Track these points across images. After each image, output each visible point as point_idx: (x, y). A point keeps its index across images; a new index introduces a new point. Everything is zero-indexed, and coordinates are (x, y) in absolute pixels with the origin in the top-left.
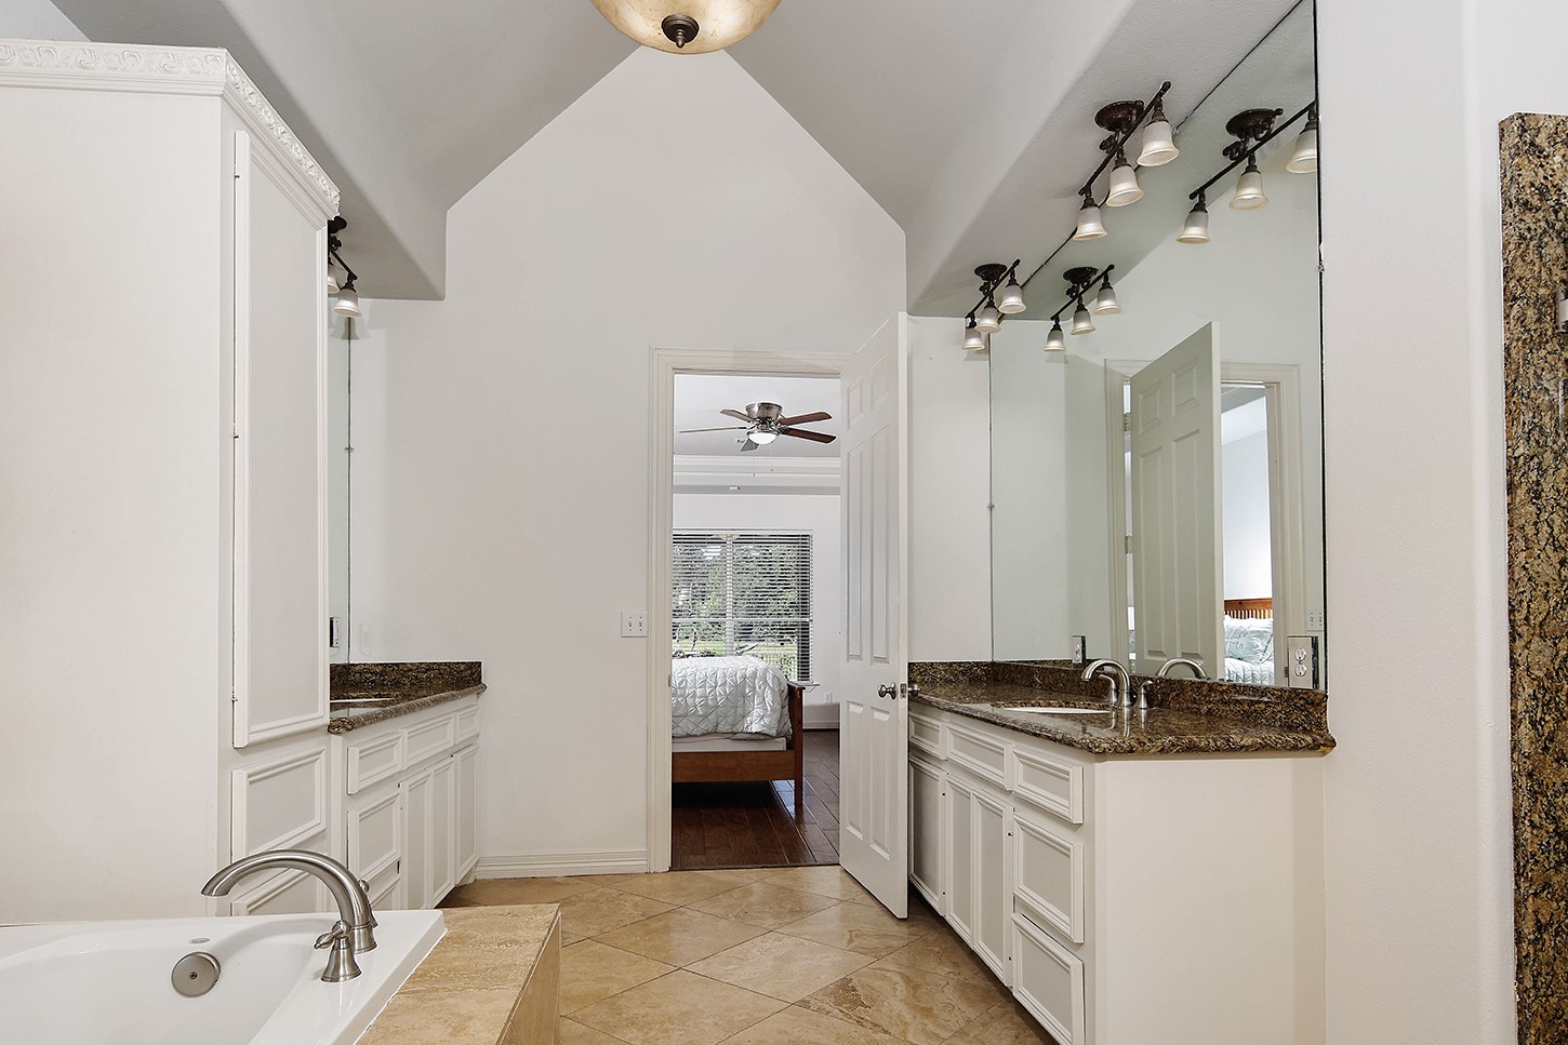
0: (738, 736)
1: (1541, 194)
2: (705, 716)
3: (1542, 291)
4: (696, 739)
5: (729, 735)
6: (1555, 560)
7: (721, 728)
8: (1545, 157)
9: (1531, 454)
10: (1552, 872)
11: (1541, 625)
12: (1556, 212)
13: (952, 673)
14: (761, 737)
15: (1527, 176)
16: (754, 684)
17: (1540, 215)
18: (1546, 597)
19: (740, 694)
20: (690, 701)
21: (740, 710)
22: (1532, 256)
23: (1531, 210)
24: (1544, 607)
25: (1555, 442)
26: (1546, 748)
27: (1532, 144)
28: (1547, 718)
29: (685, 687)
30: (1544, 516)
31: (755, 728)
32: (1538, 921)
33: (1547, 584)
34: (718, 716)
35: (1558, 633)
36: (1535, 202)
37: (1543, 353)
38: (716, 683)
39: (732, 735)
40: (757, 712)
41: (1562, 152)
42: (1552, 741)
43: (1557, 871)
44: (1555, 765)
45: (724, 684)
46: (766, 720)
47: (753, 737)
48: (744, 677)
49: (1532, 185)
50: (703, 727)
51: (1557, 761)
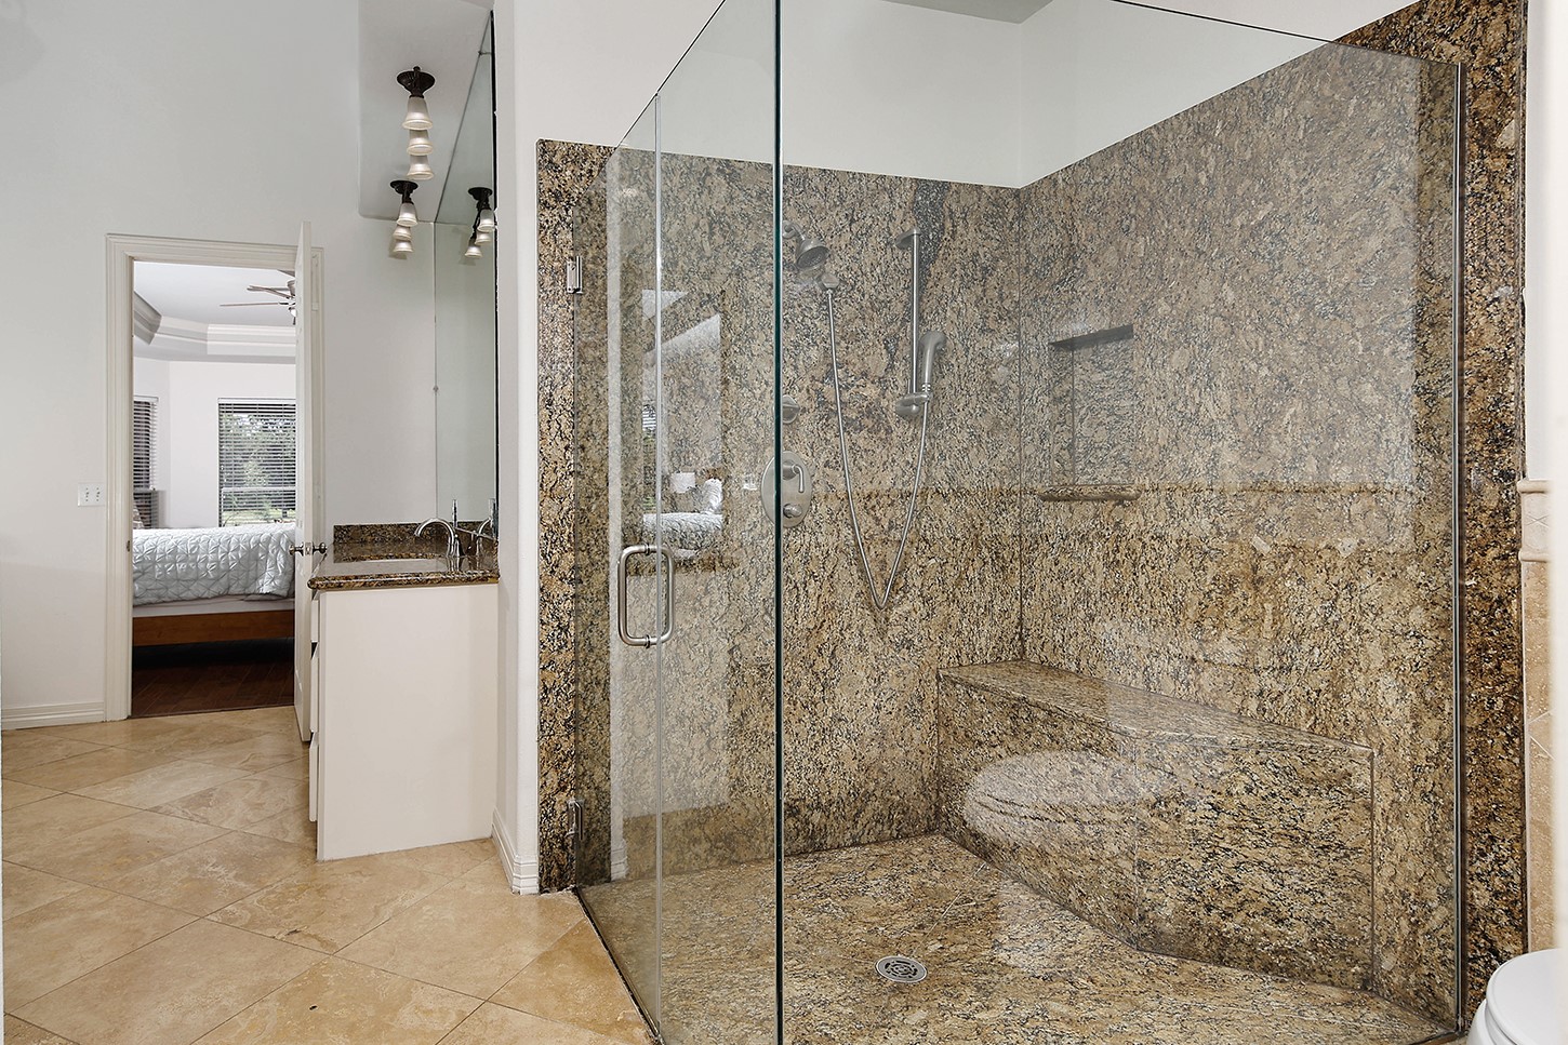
0: (250, 597)
1: (556, 197)
2: (217, 579)
3: (555, 264)
4: (208, 601)
5: (243, 597)
6: (562, 446)
7: (233, 590)
8: (560, 171)
9: (546, 375)
10: (556, 653)
11: (551, 490)
12: (567, 210)
13: (400, 534)
14: (273, 598)
15: (547, 184)
16: (267, 549)
17: (555, 211)
18: (555, 471)
19: (253, 558)
20: (201, 566)
21: (252, 574)
22: (549, 240)
23: (548, 208)
24: (554, 477)
25: (563, 367)
26: (553, 572)
27: (550, 162)
28: (554, 551)
29: (197, 553)
30: (554, 417)
31: (265, 589)
32: (545, 686)
33: (556, 462)
34: (229, 579)
35: (563, 495)
36: (552, 203)
37: (555, 306)
38: (229, 548)
39: (246, 596)
40: (269, 574)
41: (572, 168)
42: (557, 566)
43: (559, 652)
44: (559, 582)
45: (237, 549)
46: (277, 582)
47: (265, 597)
48: (258, 542)
49: (550, 191)
50: (215, 590)
51: (561, 580)
